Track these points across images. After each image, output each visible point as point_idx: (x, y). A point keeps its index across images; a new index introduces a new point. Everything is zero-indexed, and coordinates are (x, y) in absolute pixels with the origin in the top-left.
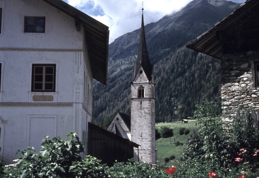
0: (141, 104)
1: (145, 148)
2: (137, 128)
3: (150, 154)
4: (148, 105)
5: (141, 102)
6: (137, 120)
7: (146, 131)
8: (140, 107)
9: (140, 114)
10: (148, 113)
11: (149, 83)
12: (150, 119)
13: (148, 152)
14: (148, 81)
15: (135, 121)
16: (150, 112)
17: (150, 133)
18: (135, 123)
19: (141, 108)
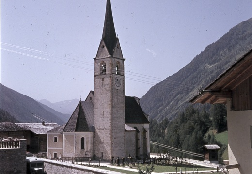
0: (103, 80)
1: (106, 128)
2: (99, 106)
3: (110, 134)
4: (108, 81)
5: (103, 79)
6: (100, 98)
7: (107, 109)
8: (101, 84)
9: (102, 91)
10: (108, 90)
11: (110, 58)
12: (110, 97)
13: (109, 132)
14: (109, 56)
15: (98, 99)
16: (111, 88)
17: (110, 112)
18: (97, 102)
19: (102, 86)
